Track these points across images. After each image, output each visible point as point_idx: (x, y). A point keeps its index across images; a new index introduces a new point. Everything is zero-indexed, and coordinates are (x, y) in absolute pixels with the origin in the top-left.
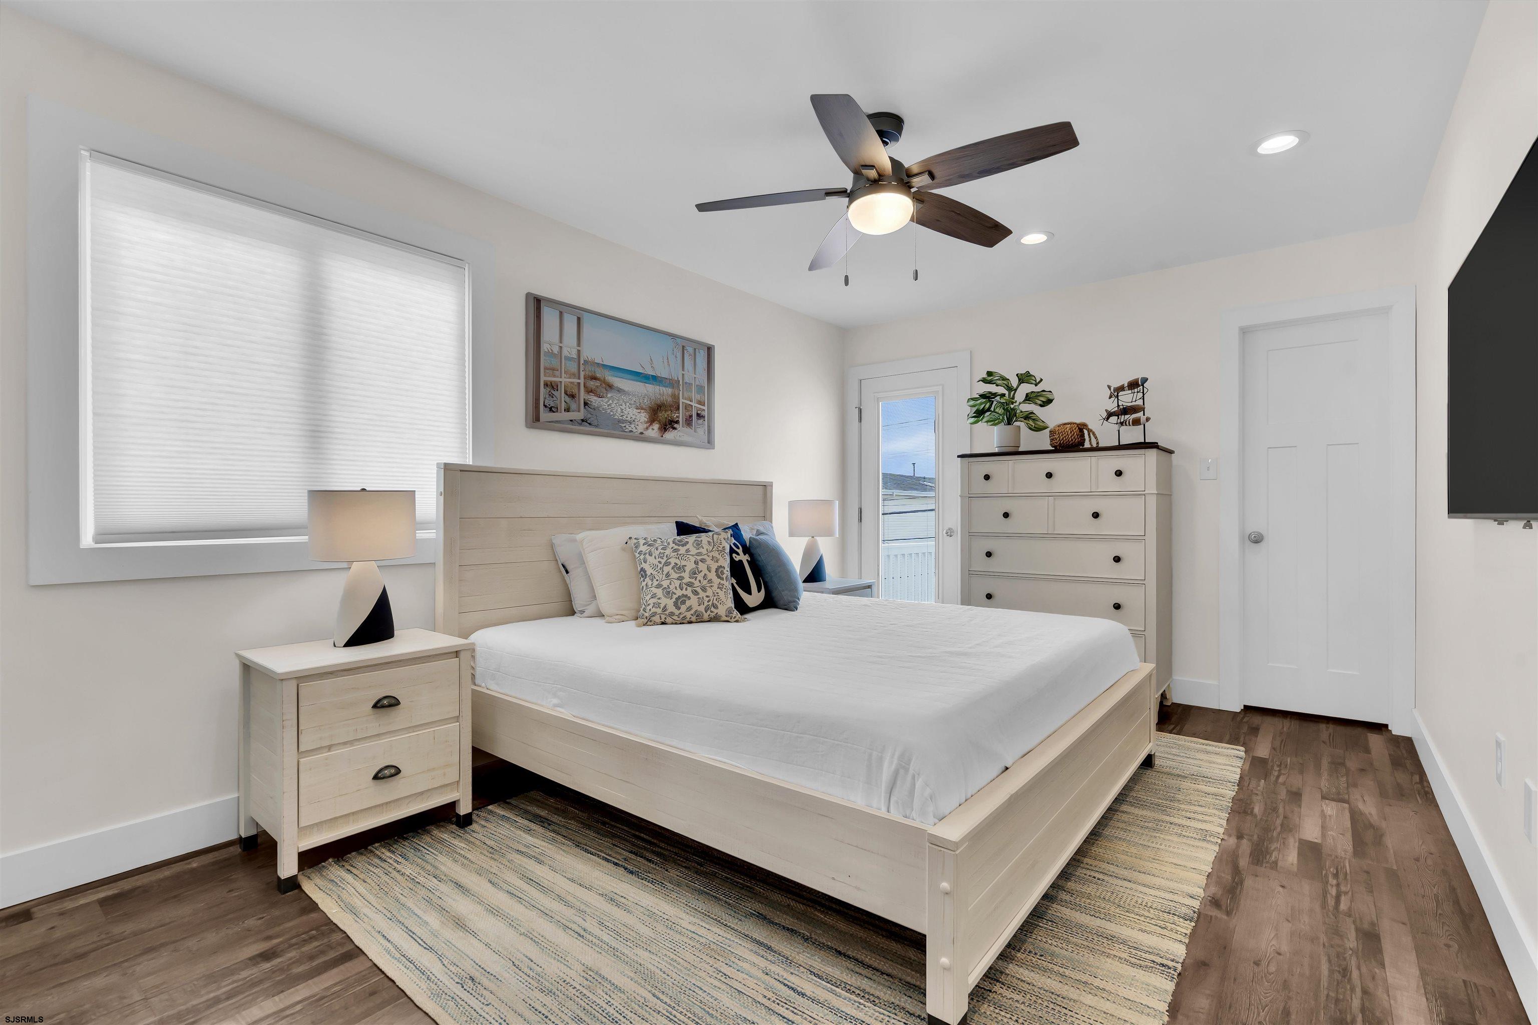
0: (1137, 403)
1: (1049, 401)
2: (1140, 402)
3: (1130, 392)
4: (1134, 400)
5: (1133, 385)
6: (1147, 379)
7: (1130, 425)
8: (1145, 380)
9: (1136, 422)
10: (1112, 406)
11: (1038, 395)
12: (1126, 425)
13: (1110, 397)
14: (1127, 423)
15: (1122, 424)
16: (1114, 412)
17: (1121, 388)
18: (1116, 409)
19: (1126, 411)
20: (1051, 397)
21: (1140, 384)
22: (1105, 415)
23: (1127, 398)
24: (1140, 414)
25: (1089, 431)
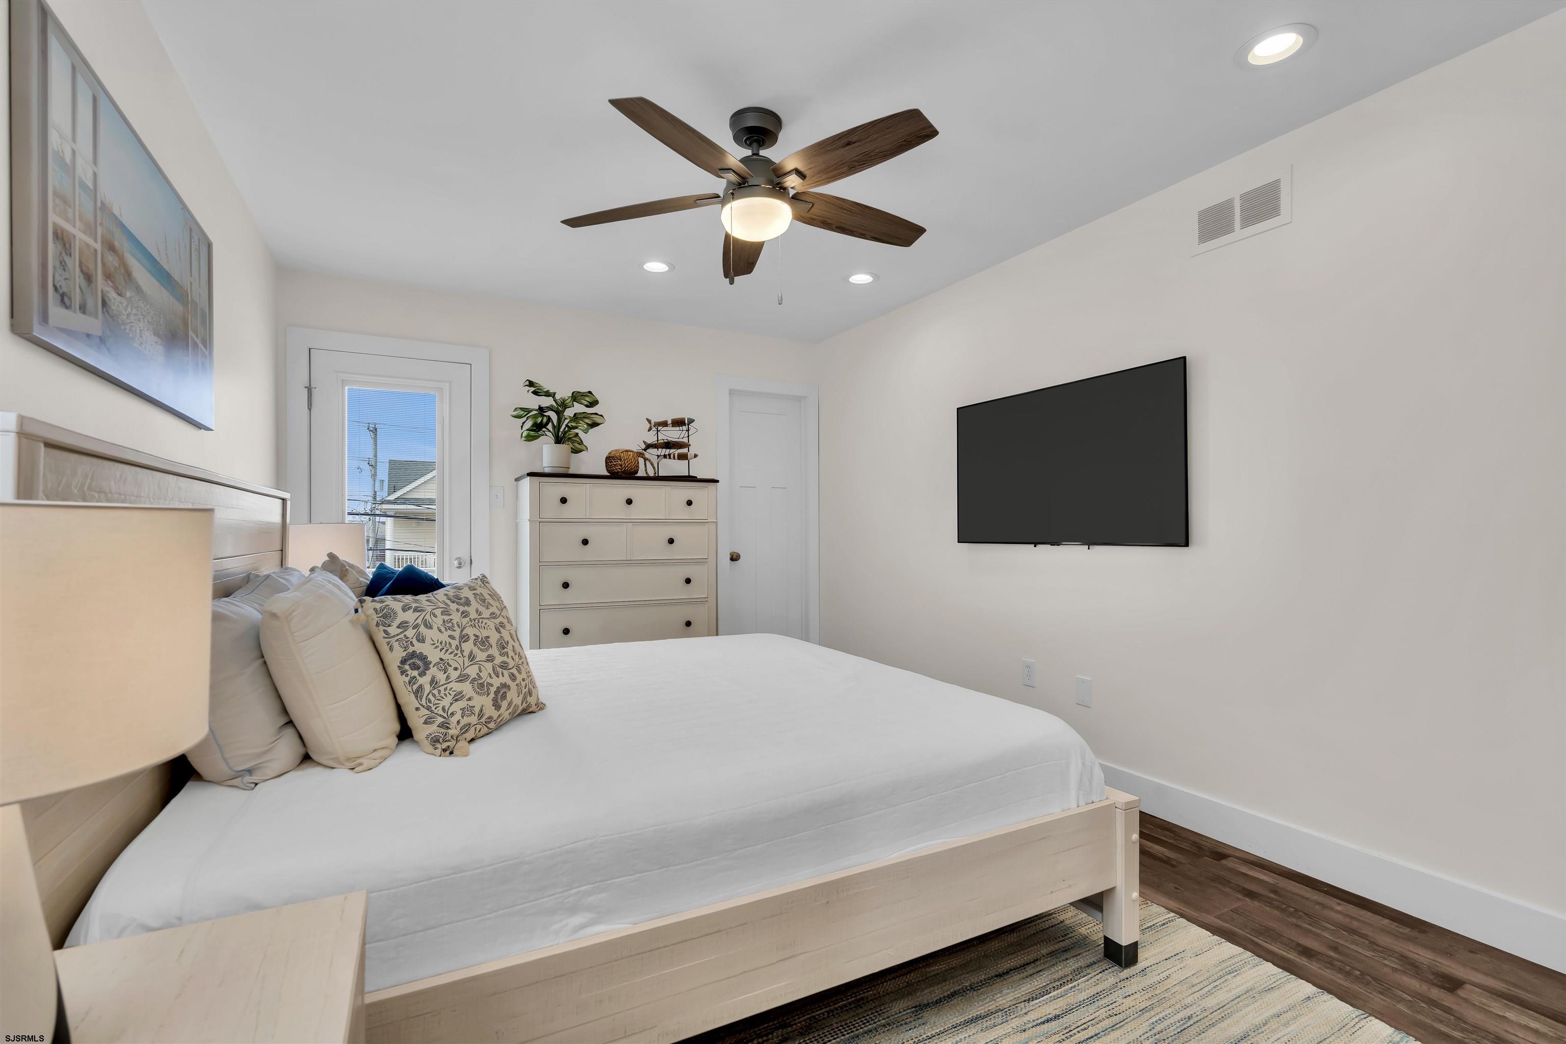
0: (683, 440)
1: (594, 425)
2: (685, 440)
3: (678, 428)
4: (681, 437)
5: (679, 423)
6: (694, 420)
7: (674, 458)
8: (691, 421)
9: (683, 457)
10: (652, 439)
11: (584, 416)
12: (670, 458)
13: (650, 430)
14: (672, 456)
15: (665, 456)
16: (655, 444)
17: (664, 424)
18: (656, 442)
19: (668, 445)
20: (597, 419)
21: (686, 422)
22: (644, 446)
23: (673, 434)
24: (684, 450)
25: (645, 459)
